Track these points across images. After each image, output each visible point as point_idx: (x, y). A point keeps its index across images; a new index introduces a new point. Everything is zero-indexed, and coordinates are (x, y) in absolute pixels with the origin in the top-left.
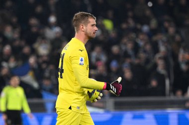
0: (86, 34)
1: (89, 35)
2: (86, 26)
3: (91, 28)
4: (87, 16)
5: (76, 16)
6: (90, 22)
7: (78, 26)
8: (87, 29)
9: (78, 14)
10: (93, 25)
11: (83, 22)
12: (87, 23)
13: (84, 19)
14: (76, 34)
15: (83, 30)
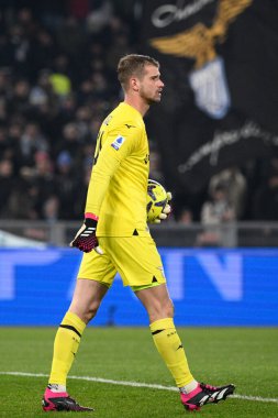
0: (143, 96)
1: (149, 97)
2: (141, 81)
3: (151, 82)
4: (141, 61)
5: (123, 63)
6: (147, 73)
7: (126, 81)
8: (142, 87)
9: (125, 58)
10: (154, 78)
11: (134, 73)
12: (142, 73)
13: (136, 67)
14: (126, 96)
15: (135, 87)
